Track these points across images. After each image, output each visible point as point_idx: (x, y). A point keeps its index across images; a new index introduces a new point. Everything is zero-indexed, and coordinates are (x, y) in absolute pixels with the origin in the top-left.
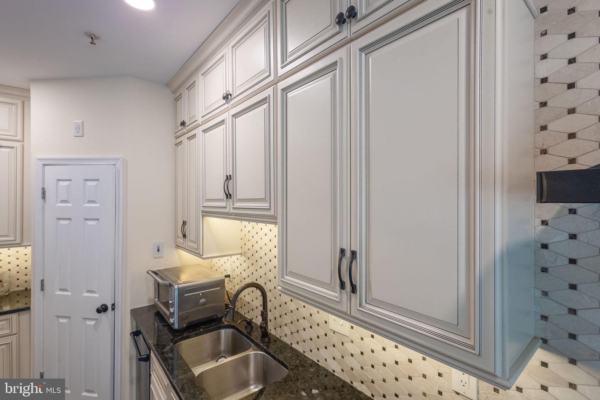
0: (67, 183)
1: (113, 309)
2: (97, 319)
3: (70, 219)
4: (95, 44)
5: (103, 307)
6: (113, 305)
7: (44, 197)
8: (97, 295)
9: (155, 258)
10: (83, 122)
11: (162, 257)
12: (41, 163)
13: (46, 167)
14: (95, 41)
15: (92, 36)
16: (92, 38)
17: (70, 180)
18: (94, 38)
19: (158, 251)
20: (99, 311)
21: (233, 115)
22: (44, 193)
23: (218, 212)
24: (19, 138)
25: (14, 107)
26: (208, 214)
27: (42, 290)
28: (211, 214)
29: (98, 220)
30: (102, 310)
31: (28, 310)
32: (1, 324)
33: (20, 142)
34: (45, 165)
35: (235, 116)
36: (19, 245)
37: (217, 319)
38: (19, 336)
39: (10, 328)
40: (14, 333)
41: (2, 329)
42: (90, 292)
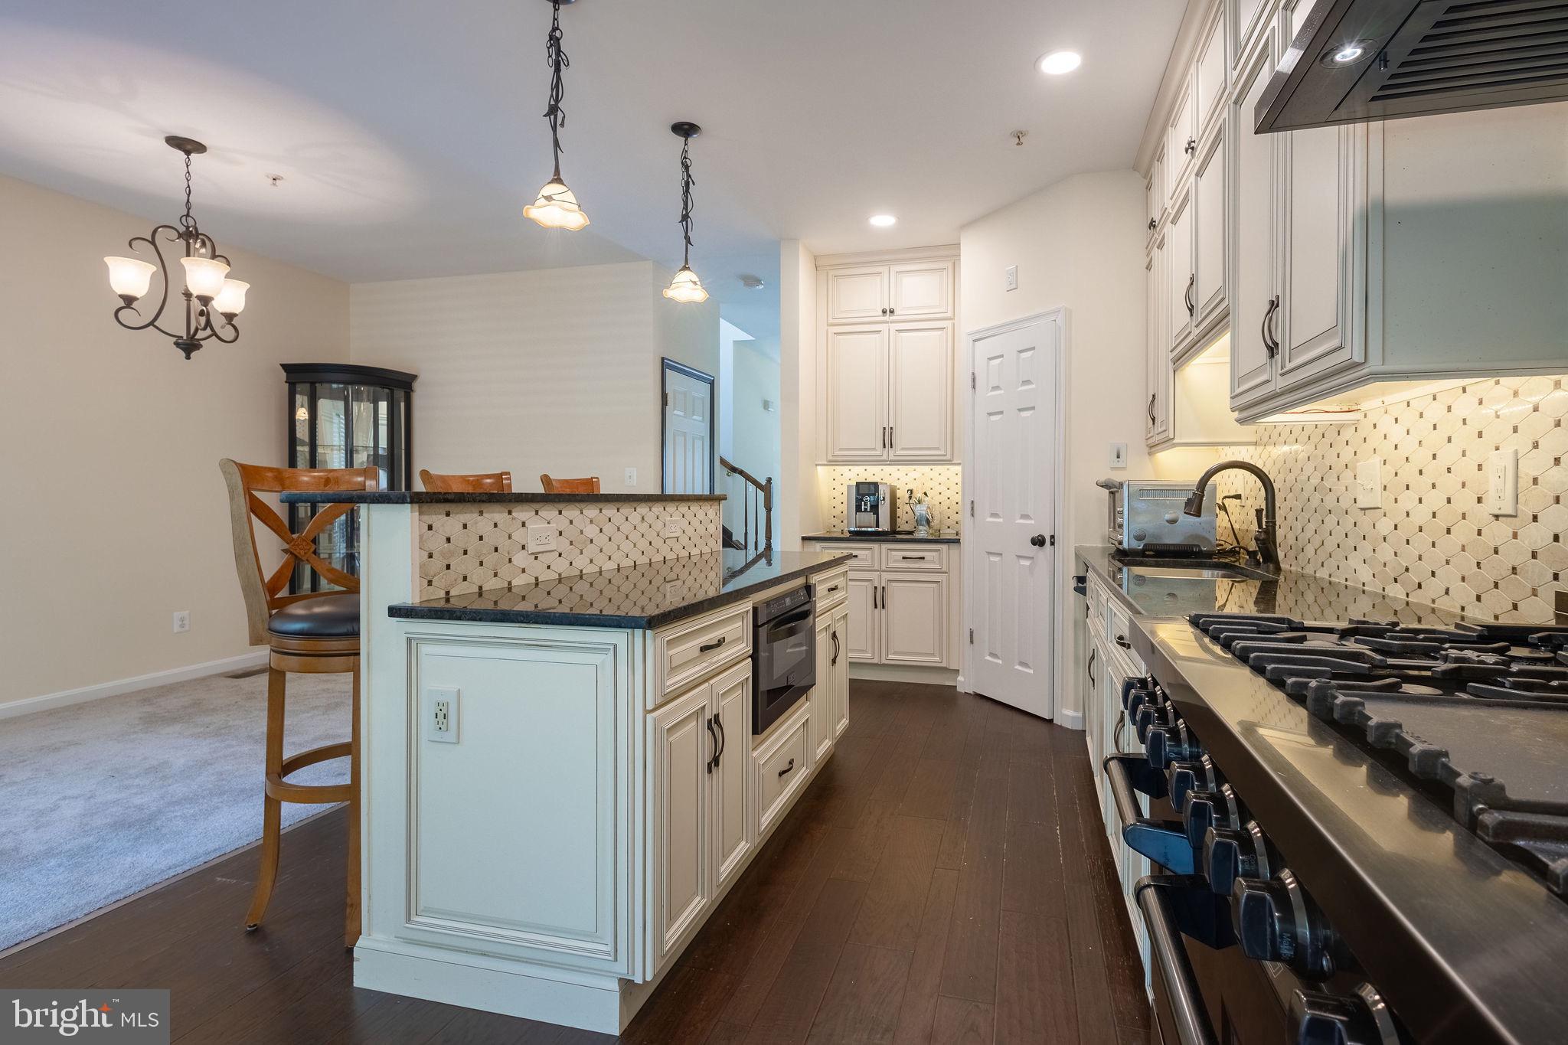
0: (998, 361)
1: (1052, 544)
2: (1033, 558)
3: (1002, 412)
4: (1023, 144)
5: (1040, 538)
6: (1052, 537)
7: (974, 387)
8: (1033, 522)
9: (1112, 467)
10: (1017, 266)
11: (1124, 468)
12: (971, 339)
13: (976, 343)
14: (1022, 139)
15: (1018, 134)
16: (1019, 137)
17: (1002, 356)
19: (1118, 457)
20: (1034, 542)
21: (1197, 175)
22: (974, 380)
23: (1185, 349)
24: (949, 314)
25: (945, 272)
26: (1179, 362)
27: (973, 515)
28: (1181, 359)
29: (1033, 408)
30: (1039, 542)
31: (958, 541)
32: (932, 555)
33: (950, 319)
34: (975, 341)
35: (1199, 174)
36: (949, 462)
37: (1198, 552)
38: (949, 576)
39: (941, 563)
40: (944, 569)
41: (933, 562)
42: (1025, 516)
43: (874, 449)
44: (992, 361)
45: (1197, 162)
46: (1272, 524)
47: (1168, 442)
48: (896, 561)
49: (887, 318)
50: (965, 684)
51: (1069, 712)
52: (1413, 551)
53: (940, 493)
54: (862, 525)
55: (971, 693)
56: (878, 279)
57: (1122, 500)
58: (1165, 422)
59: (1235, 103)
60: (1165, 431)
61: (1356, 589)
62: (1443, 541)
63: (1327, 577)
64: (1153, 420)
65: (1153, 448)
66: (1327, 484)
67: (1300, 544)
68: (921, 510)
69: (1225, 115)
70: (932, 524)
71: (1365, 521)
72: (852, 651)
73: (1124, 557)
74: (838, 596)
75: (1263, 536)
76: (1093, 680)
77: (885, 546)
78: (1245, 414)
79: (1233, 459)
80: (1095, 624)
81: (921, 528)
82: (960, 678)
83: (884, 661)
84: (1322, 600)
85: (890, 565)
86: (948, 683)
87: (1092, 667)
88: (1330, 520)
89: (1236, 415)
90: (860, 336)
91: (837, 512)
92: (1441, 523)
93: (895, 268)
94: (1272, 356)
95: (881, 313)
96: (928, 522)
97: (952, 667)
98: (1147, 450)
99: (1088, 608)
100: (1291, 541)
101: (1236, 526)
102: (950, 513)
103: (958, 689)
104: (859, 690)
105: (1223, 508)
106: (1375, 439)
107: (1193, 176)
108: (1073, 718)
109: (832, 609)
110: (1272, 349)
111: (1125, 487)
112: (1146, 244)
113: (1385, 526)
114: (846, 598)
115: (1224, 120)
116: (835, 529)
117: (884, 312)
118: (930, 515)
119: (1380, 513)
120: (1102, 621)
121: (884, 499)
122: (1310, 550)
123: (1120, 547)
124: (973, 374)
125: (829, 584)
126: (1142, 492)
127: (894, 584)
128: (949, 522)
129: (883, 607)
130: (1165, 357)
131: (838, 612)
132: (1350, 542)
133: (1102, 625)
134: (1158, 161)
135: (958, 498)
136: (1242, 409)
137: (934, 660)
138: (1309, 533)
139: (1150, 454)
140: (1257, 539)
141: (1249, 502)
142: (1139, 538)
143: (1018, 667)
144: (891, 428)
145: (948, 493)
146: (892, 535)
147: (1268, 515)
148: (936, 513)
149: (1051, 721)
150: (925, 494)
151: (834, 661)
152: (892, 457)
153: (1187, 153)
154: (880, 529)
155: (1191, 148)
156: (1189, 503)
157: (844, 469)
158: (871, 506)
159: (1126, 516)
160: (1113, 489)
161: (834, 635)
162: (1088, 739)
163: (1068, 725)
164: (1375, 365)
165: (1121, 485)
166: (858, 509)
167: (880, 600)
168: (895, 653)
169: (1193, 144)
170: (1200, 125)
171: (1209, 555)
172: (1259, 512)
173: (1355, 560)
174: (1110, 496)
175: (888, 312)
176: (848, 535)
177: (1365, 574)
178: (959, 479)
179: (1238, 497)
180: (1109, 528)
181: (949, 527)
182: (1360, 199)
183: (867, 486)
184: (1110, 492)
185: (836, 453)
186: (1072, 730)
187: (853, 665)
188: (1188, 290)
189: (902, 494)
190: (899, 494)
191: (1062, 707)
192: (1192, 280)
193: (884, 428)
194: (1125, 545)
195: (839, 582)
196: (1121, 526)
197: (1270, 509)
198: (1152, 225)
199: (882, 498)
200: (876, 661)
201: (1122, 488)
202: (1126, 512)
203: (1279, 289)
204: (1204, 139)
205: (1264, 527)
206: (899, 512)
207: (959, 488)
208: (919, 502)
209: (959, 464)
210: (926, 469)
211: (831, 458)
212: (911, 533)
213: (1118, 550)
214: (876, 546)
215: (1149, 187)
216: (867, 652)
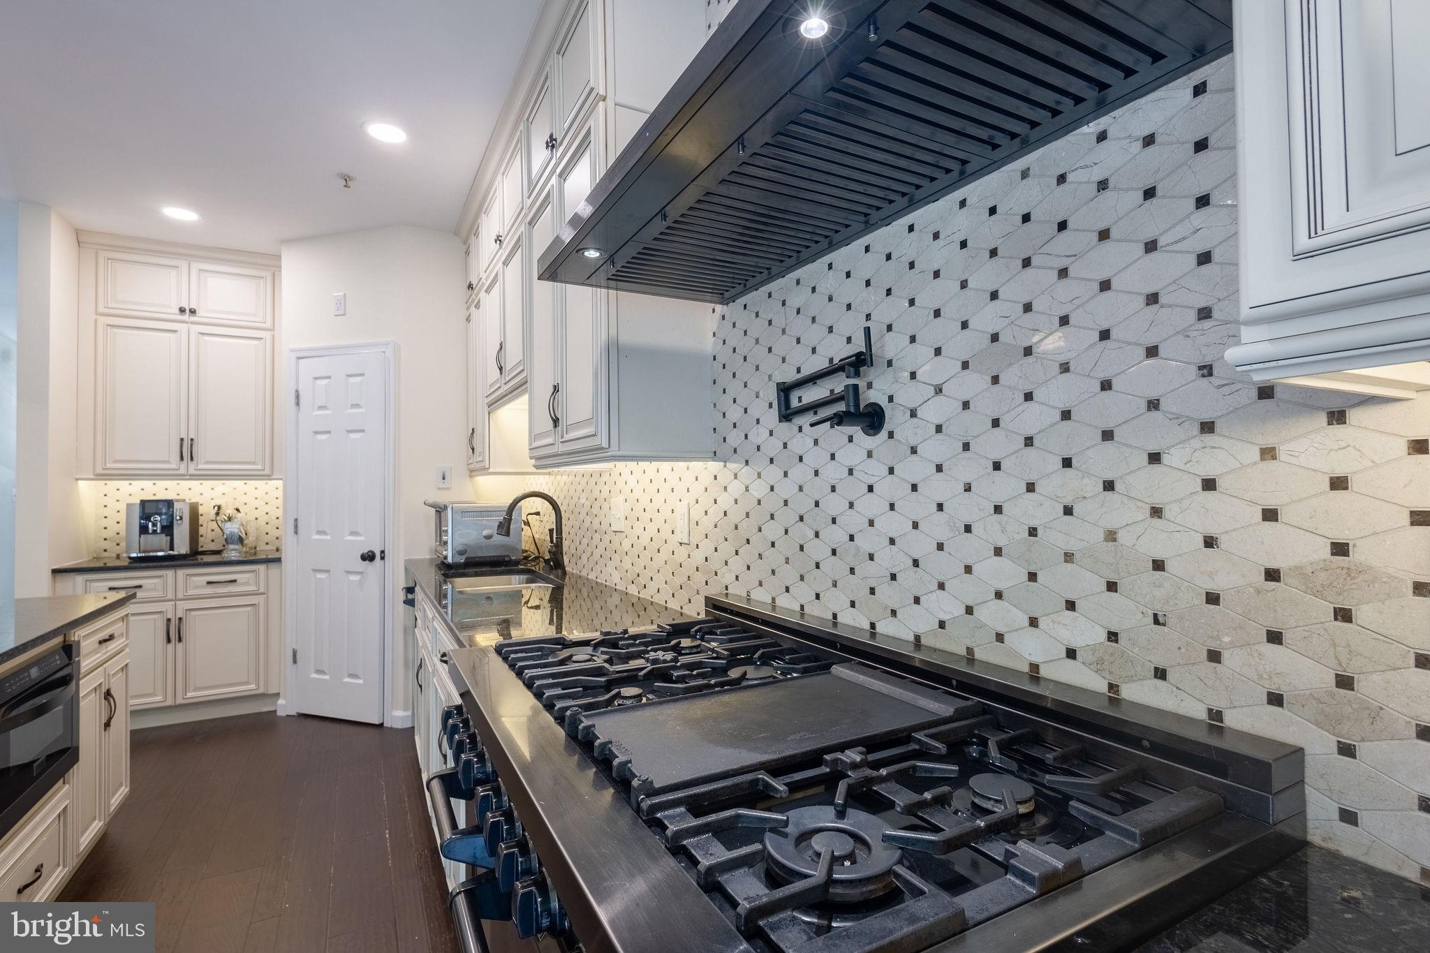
0: (325, 382)
1: (383, 558)
2: (362, 573)
3: (329, 432)
4: (349, 187)
5: (370, 554)
6: (383, 552)
7: (298, 404)
8: (363, 538)
9: (439, 489)
10: (345, 294)
11: (448, 489)
12: (294, 356)
13: (300, 360)
14: (349, 183)
15: (346, 177)
16: (346, 180)
17: (329, 377)
18: (348, 180)
19: (444, 479)
20: (364, 558)
21: (504, 263)
22: (298, 397)
23: (496, 399)
24: (268, 325)
25: (262, 281)
26: (493, 406)
27: (296, 533)
28: (495, 403)
29: (363, 431)
30: (369, 557)
31: (278, 560)
32: (246, 578)
33: (270, 330)
34: (299, 358)
35: (506, 263)
36: (268, 477)
37: (509, 561)
38: (268, 597)
39: (257, 583)
40: (262, 590)
41: (247, 584)
42: (354, 533)
43: (168, 462)
44: (317, 381)
45: (504, 253)
46: (560, 539)
47: (484, 470)
48: (197, 587)
49: (186, 317)
50: (285, 707)
51: (399, 713)
52: (641, 562)
53: (256, 509)
54: (149, 549)
55: (295, 714)
56: (173, 273)
57: (447, 520)
58: (482, 454)
59: (530, 223)
60: (482, 461)
61: (612, 588)
62: (656, 557)
63: (595, 579)
64: (473, 449)
65: (472, 473)
66: (595, 511)
67: (579, 553)
68: (231, 528)
69: (522, 228)
70: (246, 542)
71: (616, 539)
72: (134, 697)
73: (449, 570)
74: (113, 646)
75: (554, 549)
76: (421, 686)
77: (181, 573)
78: (539, 463)
79: (532, 490)
80: (422, 635)
81: (231, 547)
82: (281, 702)
83: (180, 701)
84: (592, 595)
85: (191, 592)
86: (265, 709)
87: (420, 674)
88: (597, 536)
89: (533, 461)
90: (147, 333)
91: (110, 533)
92: (655, 545)
93: (196, 266)
94: (555, 426)
95: (177, 311)
96: (241, 540)
97: (271, 691)
98: (468, 472)
99: (416, 619)
100: (573, 551)
101: (537, 536)
102: (268, 529)
103: (279, 713)
104: (141, 742)
105: (527, 523)
106: (620, 485)
107: (500, 264)
108: (403, 718)
109: (104, 663)
110: (556, 421)
111: (449, 510)
112: (465, 300)
113: (626, 545)
114: (126, 646)
115: (522, 232)
116: (106, 554)
117: (182, 310)
118: (243, 531)
119: (624, 535)
120: (428, 633)
121: (181, 518)
122: (584, 557)
123: (445, 561)
124: (297, 391)
125: (98, 636)
126: (464, 512)
127: (194, 613)
128: (267, 538)
129: (180, 640)
130: (482, 403)
131: (114, 666)
132: (608, 554)
133: (428, 638)
134: (475, 235)
135: (280, 513)
136: (538, 458)
137: (251, 688)
138: (584, 546)
139: (470, 476)
140: (550, 552)
141: (545, 519)
142: (461, 553)
143: (347, 680)
144: (192, 440)
145: (267, 509)
146: (194, 557)
147: (557, 533)
148: (251, 530)
149: (381, 725)
150: (238, 510)
151: (107, 725)
152: (192, 471)
153: (496, 242)
154: (175, 553)
155: (499, 240)
156: (500, 525)
157: (123, 484)
158: (163, 528)
159: (450, 535)
160: (440, 510)
161: (108, 694)
162: (417, 738)
163: (398, 725)
164: (614, 451)
165: (446, 507)
166: (143, 530)
167: (174, 632)
168: (196, 689)
169: (500, 238)
170: (506, 224)
171: (517, 563)
172: (551, 531)
173: (610, 569)
174: (436, 514)
175: (188, 311)
176: (126, 563)
177: (616, 578)
178: (280, 493)
179: (538, 514)
180: (436, 542)
181: (267, 544)
182: (604, 336)
183: (155, 504)
184: (437, 511)
185: (108, 466)
186: (402, 729)
187: (135, 713)
188: (498, 352)
189: (206, 510)
190: (201, 510)
191: (392, 709)
192: (501, 344)
193: (182, 440)
194: (450, 560)
195: (116, 629)
196: (446, 543)
197: (559, 527)
198: (470, 286)
199: (178, 518)
200: (169, 702)
201: (447, 509)
202: (450, 531)
203: (559, 380)
204: (509, 236)
205: (555, 542)
206: (202, 531)
207: (280, 502)
208: (230, 519)
209: (281, 479)
210: (239, 484)
211: (99, 471)
212: (218, 552)
213: (443, 563)
214: (169, 573)
215: (467, 253)
216: (156, 695)
